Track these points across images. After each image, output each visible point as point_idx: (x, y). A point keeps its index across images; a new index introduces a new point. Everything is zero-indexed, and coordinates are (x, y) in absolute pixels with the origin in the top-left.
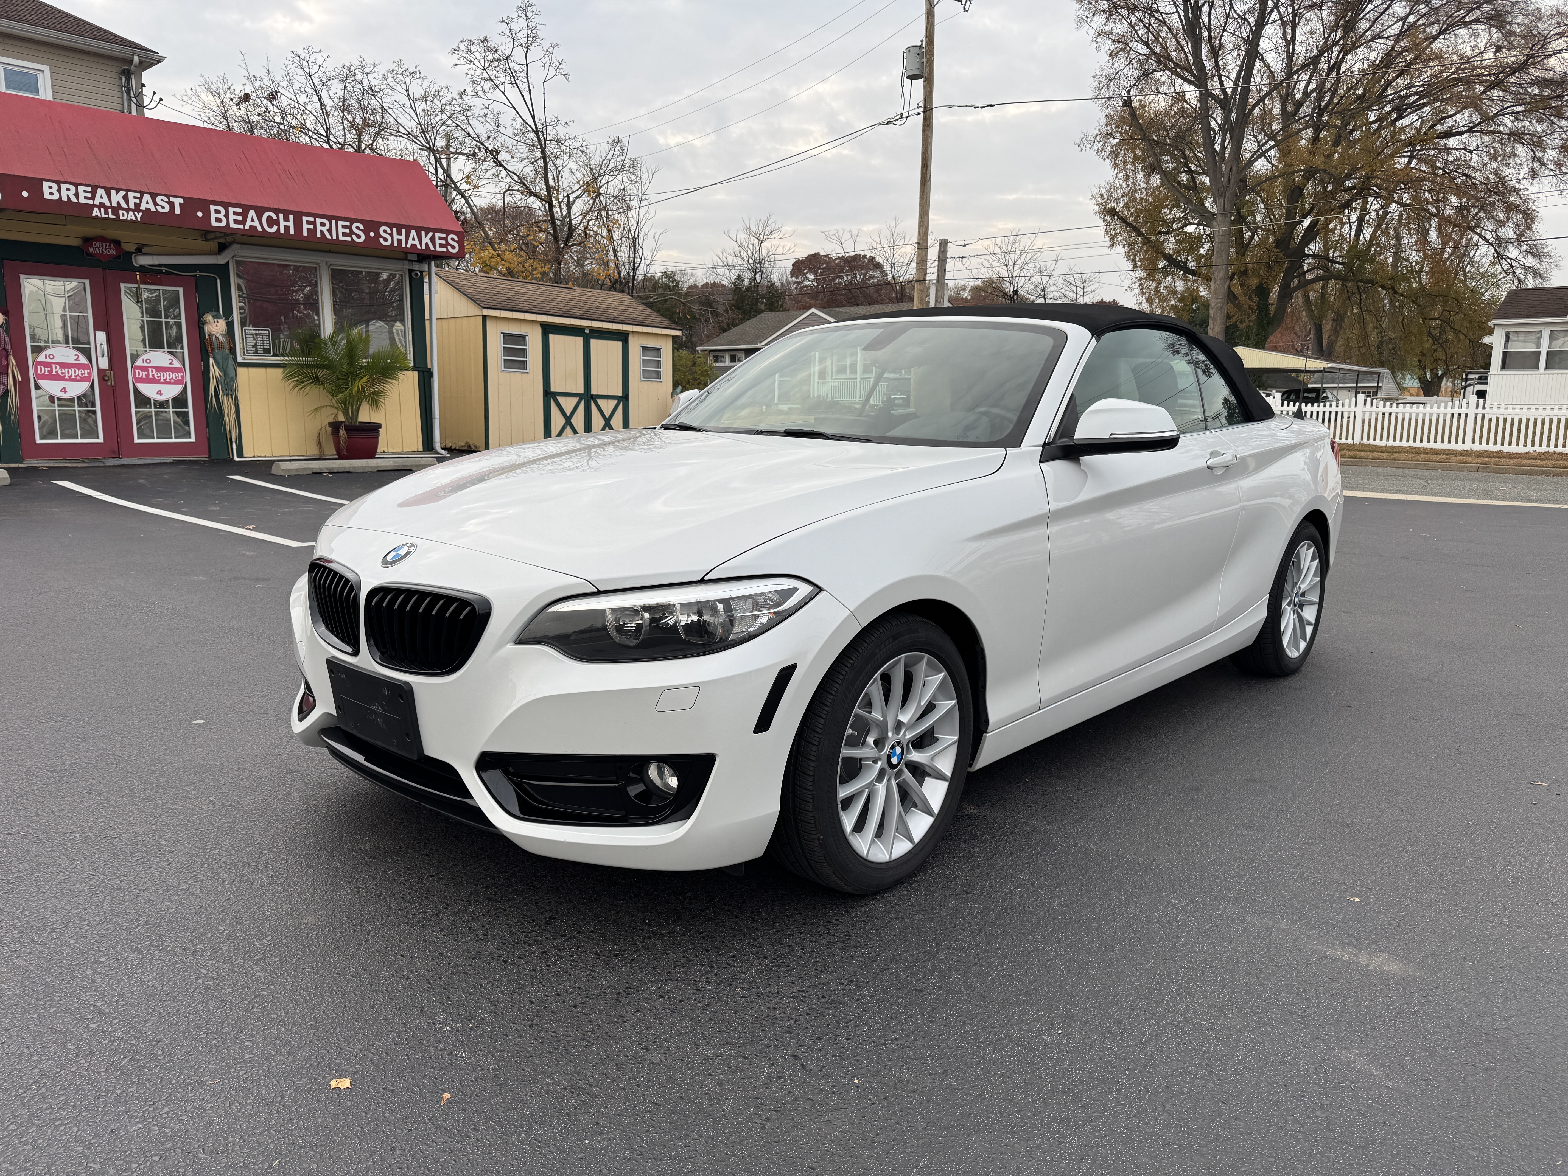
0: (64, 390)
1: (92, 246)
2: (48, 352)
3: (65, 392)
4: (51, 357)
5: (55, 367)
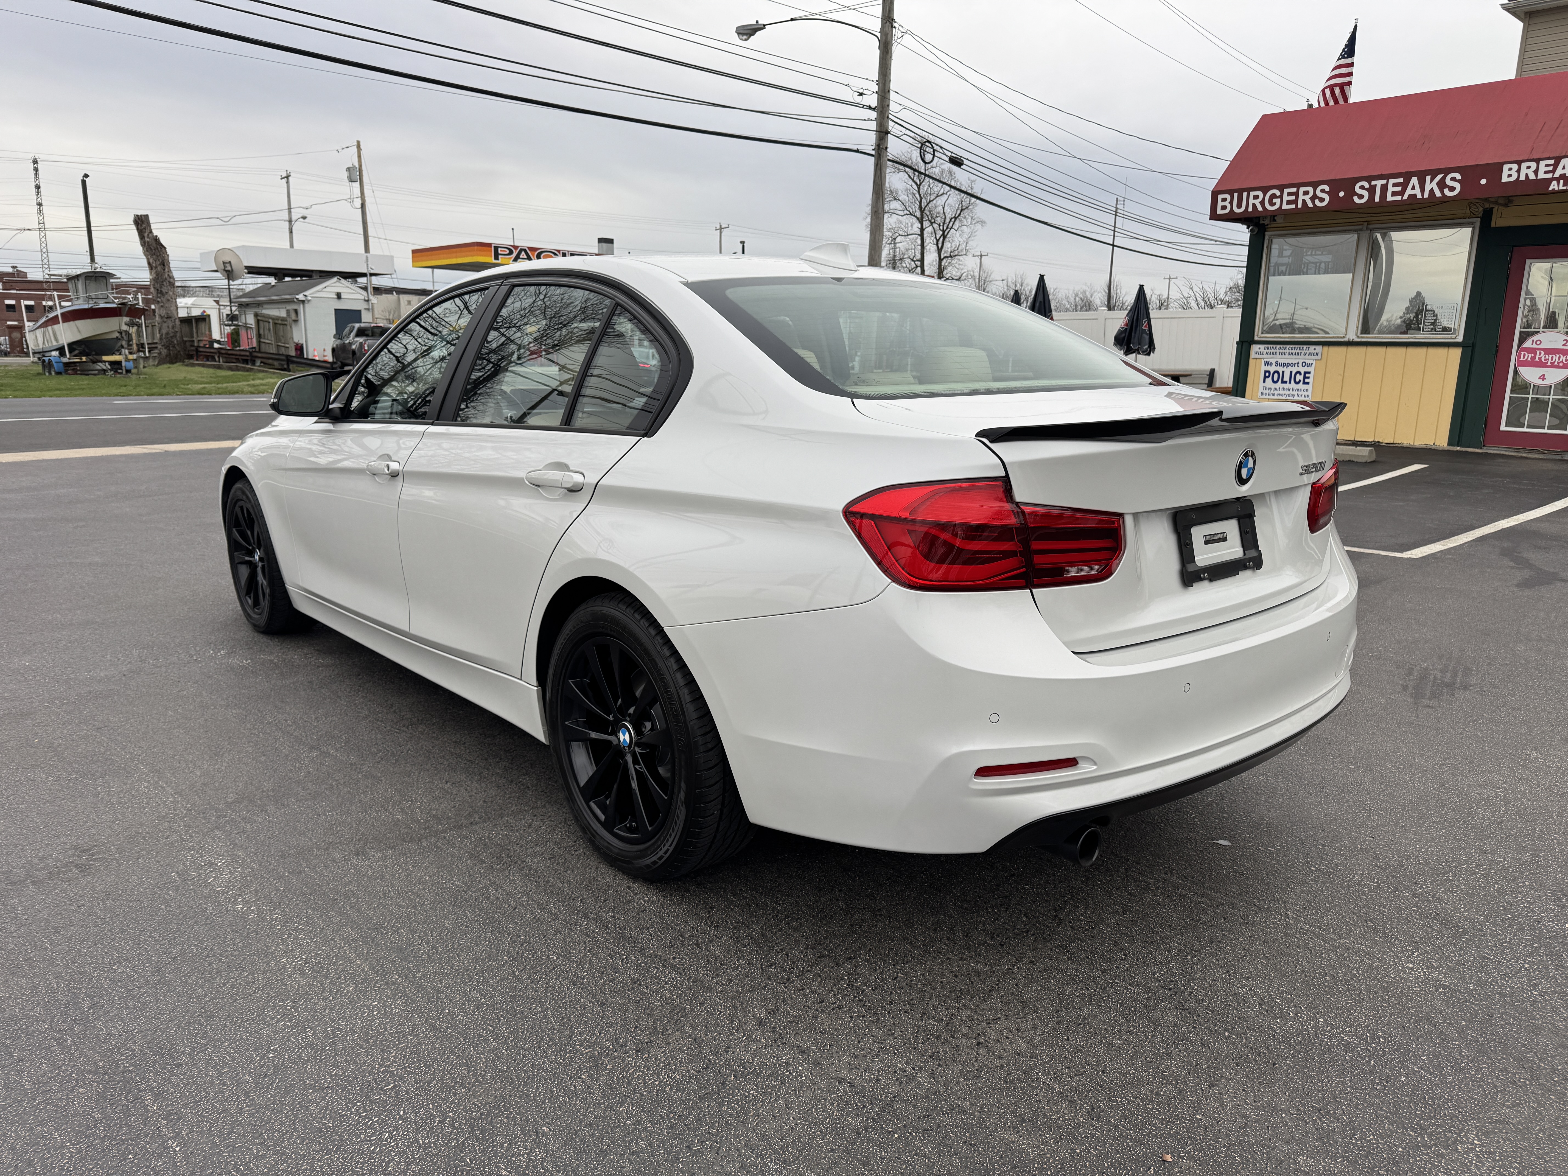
0: (1543, 377)
2: (1536, 338)
3: (1544, 379)
4: (1538, 343)
5: (1540, 353)
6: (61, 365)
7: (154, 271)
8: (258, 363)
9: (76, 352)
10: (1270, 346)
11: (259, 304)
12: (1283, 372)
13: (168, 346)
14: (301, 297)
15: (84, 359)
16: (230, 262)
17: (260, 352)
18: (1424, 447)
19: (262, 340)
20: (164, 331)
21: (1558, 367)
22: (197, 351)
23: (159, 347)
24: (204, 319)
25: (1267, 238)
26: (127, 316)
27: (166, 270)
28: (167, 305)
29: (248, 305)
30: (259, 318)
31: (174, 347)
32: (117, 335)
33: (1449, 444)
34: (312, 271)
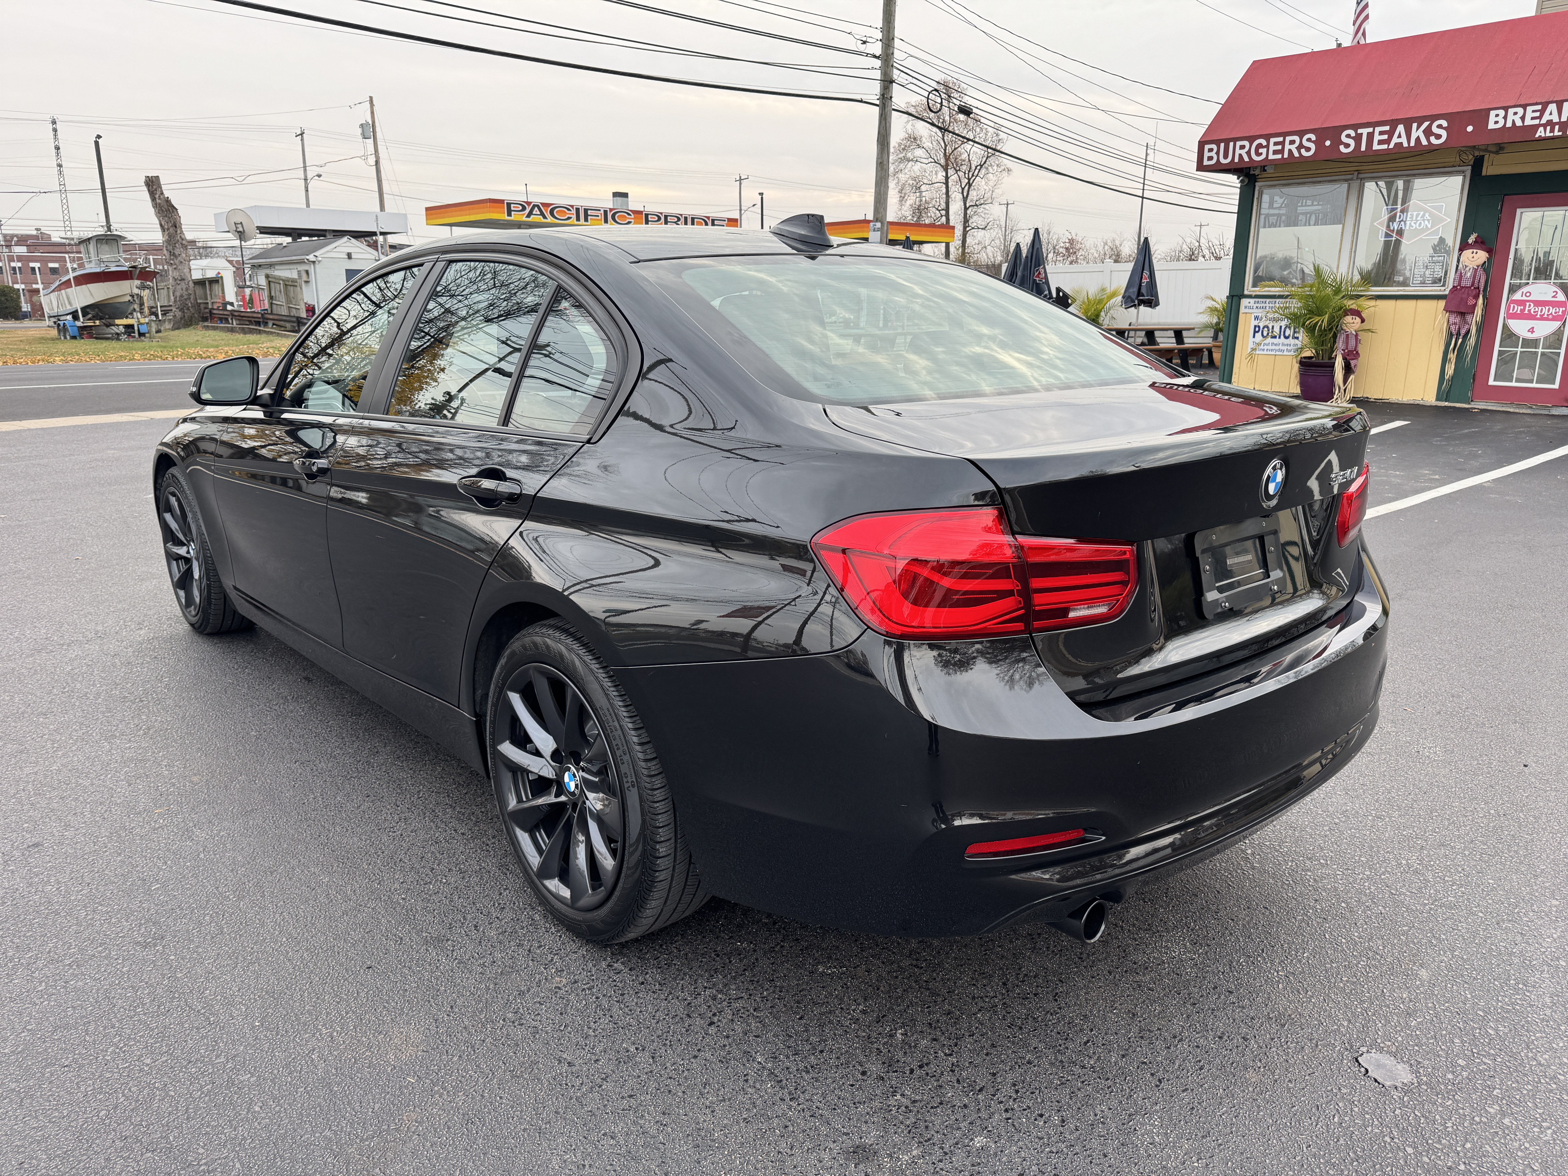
0: (1532, 330)
2: (1525, 289)
3: (1533, 332)
4: (1528, 294)
5: (1530, 306)
6: (76, 328)
7: (166, 233)
8: (270, 325)
9: (90, 316)
10: (1259, 300)
11: (271, 265)
12: (1273, 327)
13: (182, 309)
14: (311, 257)
15: (98, 322)
16: (241, 223)
17: (272, 313)
18: (1412, 402)
19: (274, 302)
20: (178, 294)
21: (1547, 319)
22: (211, 313)
23: (174, 309)
24: (216, 281)
25: (1257, 188)
26: (137, 279)
27: (179, 232)
28: (180, 267)
29: (260, 266)
30: (270, 279)
31: (188, 309)
32: (130, 298)
33: (1437, 399)
34: (326, 230)
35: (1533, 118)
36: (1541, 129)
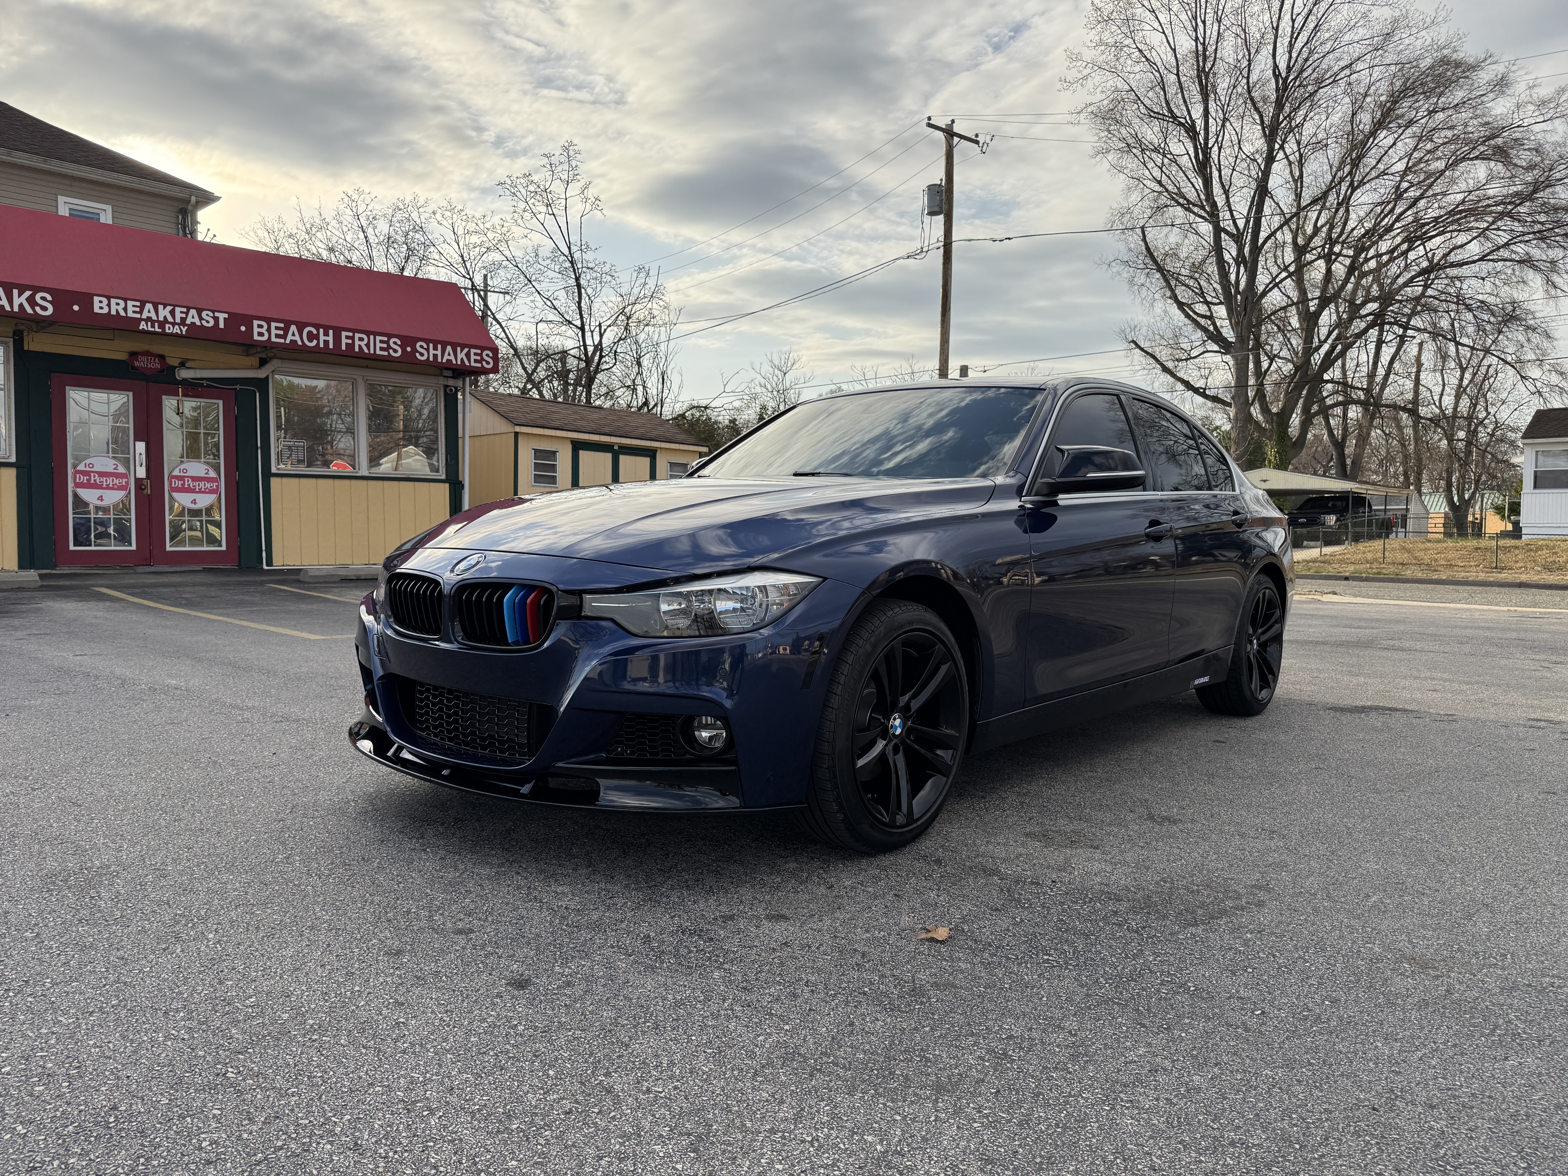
1: (137, 360)
2: (88, 461)
3: (102, 500)
4: (91, 466)
5: (94, 476)
21: (113, 488)
35: (134, 312)
36: (143, 323)
